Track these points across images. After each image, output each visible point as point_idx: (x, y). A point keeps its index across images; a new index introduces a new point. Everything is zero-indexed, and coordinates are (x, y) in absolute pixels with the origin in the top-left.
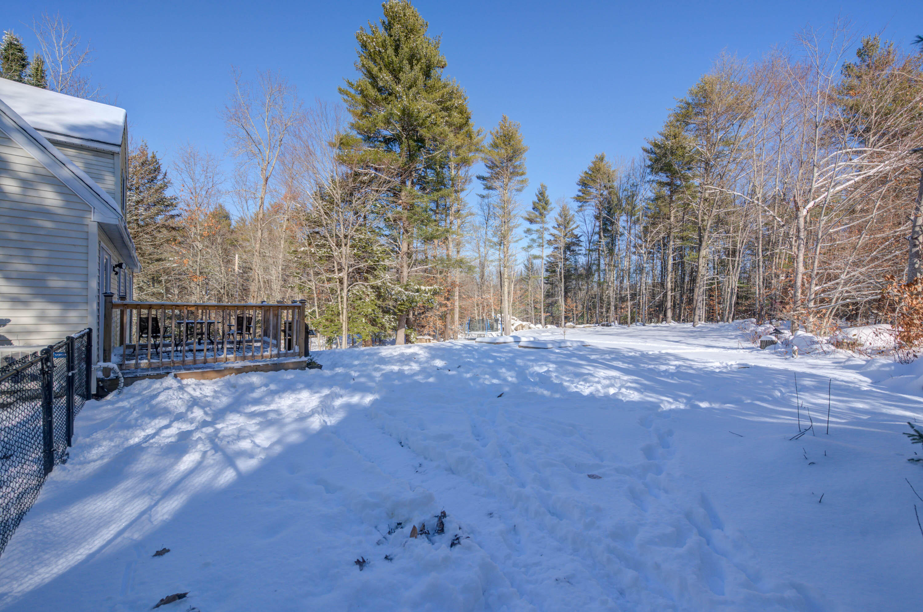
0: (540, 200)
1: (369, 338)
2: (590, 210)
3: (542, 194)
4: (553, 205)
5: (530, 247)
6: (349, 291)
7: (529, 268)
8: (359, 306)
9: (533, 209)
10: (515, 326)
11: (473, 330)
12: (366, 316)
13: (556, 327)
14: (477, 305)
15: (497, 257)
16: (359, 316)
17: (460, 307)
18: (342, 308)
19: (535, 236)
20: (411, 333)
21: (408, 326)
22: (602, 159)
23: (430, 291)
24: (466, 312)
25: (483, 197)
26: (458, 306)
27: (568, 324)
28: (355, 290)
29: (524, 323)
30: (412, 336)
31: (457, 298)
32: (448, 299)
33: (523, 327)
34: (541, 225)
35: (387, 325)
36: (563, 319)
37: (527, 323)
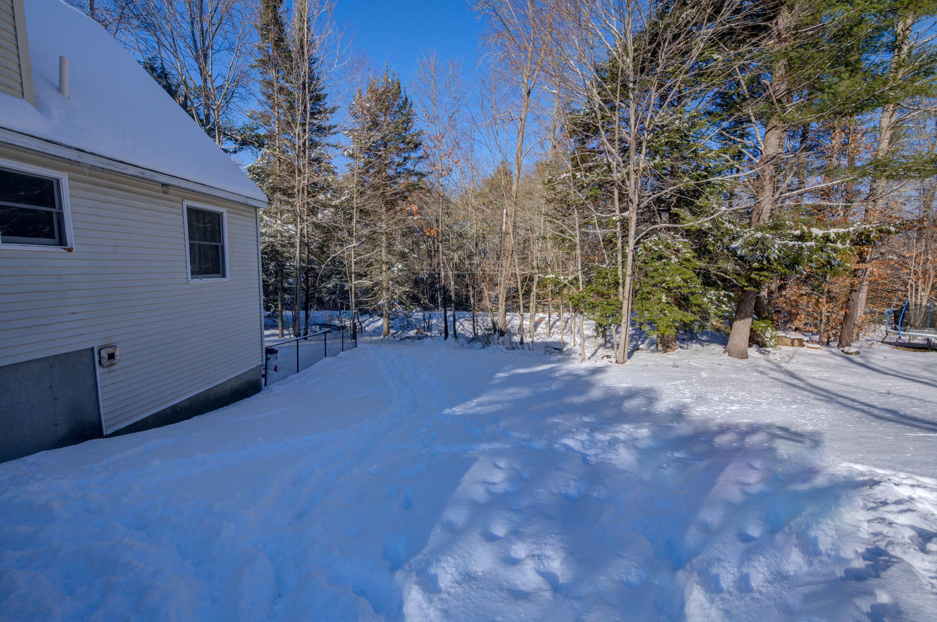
1: (671, 332)
6: (638, 243)
8: (656, 270)
12: (669, 290)
16: (654, 289)
18: (624, 275)
21: (758, 315)
28: (651, 241)
30: (768, 335)
35: (712, 309)
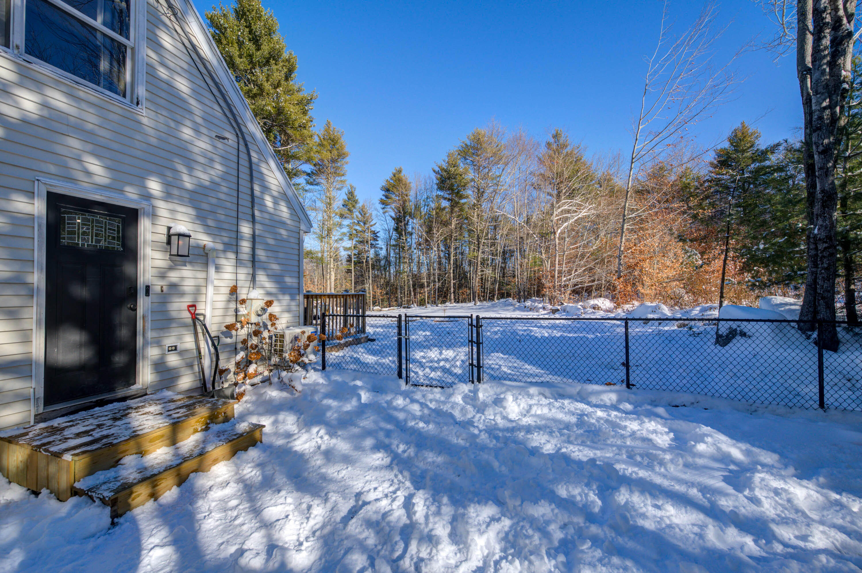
0: (349, 199)
2: (391, 213)
3: (351, 194)
5: (341, 239)
9: (344, 205)
19: (344, 229)
22: (400, 171)
34: (351, 220)
36: (371, 304)
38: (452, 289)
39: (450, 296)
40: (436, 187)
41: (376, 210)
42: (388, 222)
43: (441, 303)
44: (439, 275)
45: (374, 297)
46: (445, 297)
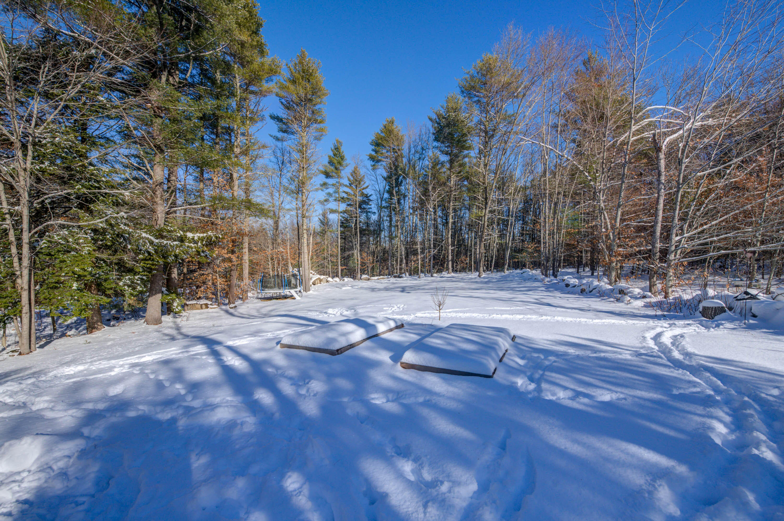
0: (335, 155)
2: (382, 171)
3: (337, 149)
4: (347, 162)
5: (326, 201)
7: (325, 222)
9: (329, 163)
10: (313, 279)
11: (266, 287)
13: (352, 280)
14: (272, 259)
15: (294, 205)
17: (251, 261)
19: (331, 190)
20: (173, 300)
21: (168, 290)
22: (392, 122)
23: (202, 239)
24: (258, 268)
25: (277, 139)
26: (247, 261)
27: (364, 276)
29: (322, 277)
30: (175, 304)
31: (246, 250)
32: (233, 252)
33: (321, 281)
34: (338, 180)
35: (128, 291)
36: (359, 272)
37: (325, 277)
38: (450, 257)
39: (448, 265)
40: (432, 137)
41: (365, 167)
42: (379, 182)
43: (437, 272)
44: (435, 240)
45: (363, 264)
46: (442, 265)
